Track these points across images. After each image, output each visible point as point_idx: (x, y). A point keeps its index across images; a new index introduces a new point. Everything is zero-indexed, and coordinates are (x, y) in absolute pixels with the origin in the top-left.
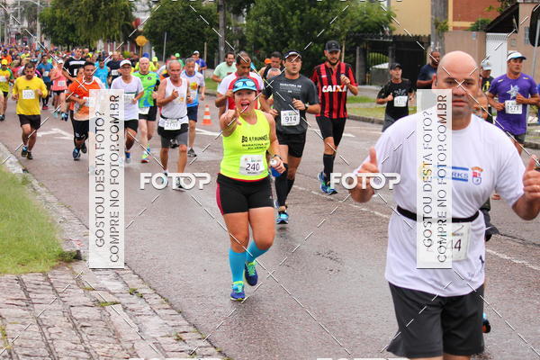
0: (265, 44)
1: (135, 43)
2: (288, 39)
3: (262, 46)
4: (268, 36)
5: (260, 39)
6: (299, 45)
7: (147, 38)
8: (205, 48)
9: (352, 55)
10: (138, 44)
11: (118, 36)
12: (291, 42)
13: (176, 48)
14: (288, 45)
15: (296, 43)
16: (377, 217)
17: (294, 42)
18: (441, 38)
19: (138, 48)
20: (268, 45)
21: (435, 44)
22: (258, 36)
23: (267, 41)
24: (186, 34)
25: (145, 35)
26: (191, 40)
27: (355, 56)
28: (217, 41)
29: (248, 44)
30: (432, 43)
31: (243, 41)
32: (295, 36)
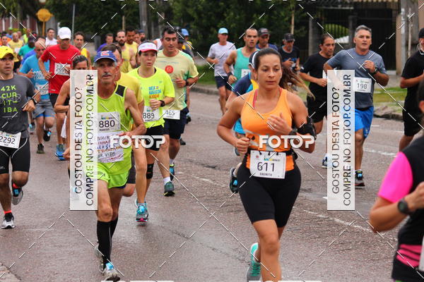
0: (195, 16)
1: (36, 18)
2: (224, 10)
3: (193, 19)
4: (200, 7)
5: (190, 11)
6: (238, 17)
7: (51, 12)
8: (123, 23)
9: (303, 28)
10: (41, 19)
11: (14, 9)
12: (228, 14)
13: (87, 23)
14: (225, 17)
15: (235, 15)
16: (338, 225)
17: (232, 14)
18: (413, 3)
19: (40, 24)
20: (200, 17)
21: (407, 12)
22: (188, 7)
23: (199, 13)
24: (100, 7)
25: (48, 8)
26: (106, 13)
27: (307, 29)
28: (137, 14)
29: (175, 17)
30: (403, 10)
31: (169, 13)
32: (232, 6)
